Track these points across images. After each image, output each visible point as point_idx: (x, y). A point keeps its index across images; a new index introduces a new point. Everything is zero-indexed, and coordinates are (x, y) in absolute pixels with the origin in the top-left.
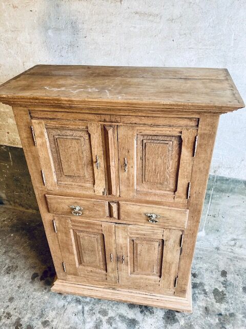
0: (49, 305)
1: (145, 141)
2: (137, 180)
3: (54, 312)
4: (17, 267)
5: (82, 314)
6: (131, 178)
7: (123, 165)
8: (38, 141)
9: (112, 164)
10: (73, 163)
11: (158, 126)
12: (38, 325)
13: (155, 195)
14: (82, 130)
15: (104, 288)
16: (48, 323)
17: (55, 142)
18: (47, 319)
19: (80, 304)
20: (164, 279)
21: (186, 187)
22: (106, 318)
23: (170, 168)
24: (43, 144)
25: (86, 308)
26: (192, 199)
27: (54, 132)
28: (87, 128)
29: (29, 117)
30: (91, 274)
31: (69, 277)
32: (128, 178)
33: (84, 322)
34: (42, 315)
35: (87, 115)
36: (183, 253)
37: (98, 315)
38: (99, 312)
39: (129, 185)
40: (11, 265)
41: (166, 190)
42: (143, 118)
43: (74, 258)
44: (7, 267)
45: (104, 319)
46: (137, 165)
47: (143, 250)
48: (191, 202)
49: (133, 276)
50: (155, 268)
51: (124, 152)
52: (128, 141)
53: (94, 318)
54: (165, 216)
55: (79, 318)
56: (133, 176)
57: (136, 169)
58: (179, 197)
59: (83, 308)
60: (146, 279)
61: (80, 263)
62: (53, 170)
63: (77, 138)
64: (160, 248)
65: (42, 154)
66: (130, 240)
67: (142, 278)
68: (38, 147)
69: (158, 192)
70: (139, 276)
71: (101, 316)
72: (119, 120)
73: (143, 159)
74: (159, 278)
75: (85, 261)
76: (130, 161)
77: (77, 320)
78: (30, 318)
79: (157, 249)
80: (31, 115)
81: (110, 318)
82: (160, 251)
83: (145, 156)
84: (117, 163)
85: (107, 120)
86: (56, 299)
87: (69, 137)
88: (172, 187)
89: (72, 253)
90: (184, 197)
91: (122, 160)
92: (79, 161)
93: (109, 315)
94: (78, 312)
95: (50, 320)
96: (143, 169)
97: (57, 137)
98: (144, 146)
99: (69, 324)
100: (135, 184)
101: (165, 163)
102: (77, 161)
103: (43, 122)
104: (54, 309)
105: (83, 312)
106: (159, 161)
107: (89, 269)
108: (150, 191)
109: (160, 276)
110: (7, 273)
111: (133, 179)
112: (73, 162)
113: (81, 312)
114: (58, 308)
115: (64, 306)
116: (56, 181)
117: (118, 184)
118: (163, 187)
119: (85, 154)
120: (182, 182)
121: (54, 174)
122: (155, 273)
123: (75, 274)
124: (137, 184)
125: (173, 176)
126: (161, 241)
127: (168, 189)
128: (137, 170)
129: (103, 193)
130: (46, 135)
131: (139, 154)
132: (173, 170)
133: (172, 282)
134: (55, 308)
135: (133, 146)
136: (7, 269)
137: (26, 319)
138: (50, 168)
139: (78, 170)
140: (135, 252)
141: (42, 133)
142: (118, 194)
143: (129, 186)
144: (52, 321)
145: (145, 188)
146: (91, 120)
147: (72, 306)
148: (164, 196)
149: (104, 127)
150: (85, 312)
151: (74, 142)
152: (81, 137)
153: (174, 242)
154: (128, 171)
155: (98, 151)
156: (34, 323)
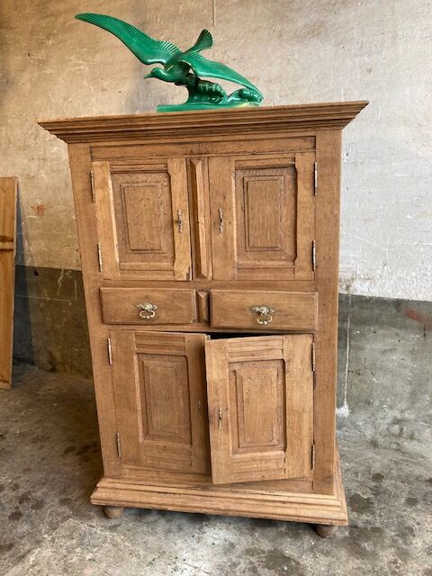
1: (246, 179)
2: (238, 246)
6: (229, 244)
7: (217, 221)
8: (98, 194)
9: (201, 219)
10: (144, 227)
11: (262, 153)
13: (265, 269)
14: (159, 171)
15: (186, 488)
17: (121, 194)
20: (292, 454)
21: (309, 249)
23: (284, 220)
24: (105, 200)
26: (320, 270)
27: (121, 179)
28: (167, 165)
29: (89, 158)
30: (164, 455)
32: (225, 244)
35: (167, 147)
36: (318, 385)
39: (227, 257)
41: (281, 260)
42: (242, 143)
43: (136, 421)
46: (237, 219)
47: (253, 390)
48: (319, 276)
49: (237, 456)
50: (275, 429)
51: (219, 199)
52: (223, 180)
54: (282, 308)
56: (232, 239)
57: (235, 227)
58: (302, 269)
60: (261, 460)
61: (147, 433)
62: (116, 242)
63: (153, 184)
64: (280, 382)
65: (100, 216)
66: (230, 371)
67: (253, 460)
68: (97, 203)
69: (270, 263)
70: (248, 455)
72: (210, 149)
73: (245, 209)
74: (283, 452)
75: (155, 425)
76: (227, 214)
79: (275, 385)
80: (93, 154)
82: (281, 388)
83: (248, 203)
84: (207, 218)
85: (195, 151)
87: (140, 185)
88: (289, 251)
89: (134, 409)
90: (309, 268)
91: (215, 212)
92: (154, 222)
96: (245, 226)
97: (124, 185)
98: (245, 186)
100: (235, 253)
101: (277, 212)
102: (151, 222)
103: (108, 163)
106: (268, 209)
107: (161, 443)
108: (257, 263)
109: (285, 449)
111: (232, 244)
112: (145, 225)
116: (118, 261)
117: (210, 257)
118: (276, 255)
119: (162, 210)
120: (303, 241)
121: (116, 249)
122: (275, 442)
123: (136, 461)
124: (238, 254)
125: (290, 233)
126: (279, 365)
127: (283, 258)
128: (237, 229)
129: (188, 275)
130: (110, 182)
131: (239, 202)
132: (289, 222)
133: (307, 458)
135: (230, 187)
138: (112, 238)
139: (152, 237)
140: (239, 397)
141: (104, 182)
142: (211, 274)
143: (227, 258)
145: (250, 261)
146: (175, 153)
148: (278, 269)
149: (191, 162)
151: (148, 191)
152: (159, 182)
153: (302, 362)
154: (225, 231)
155: (181, 203)
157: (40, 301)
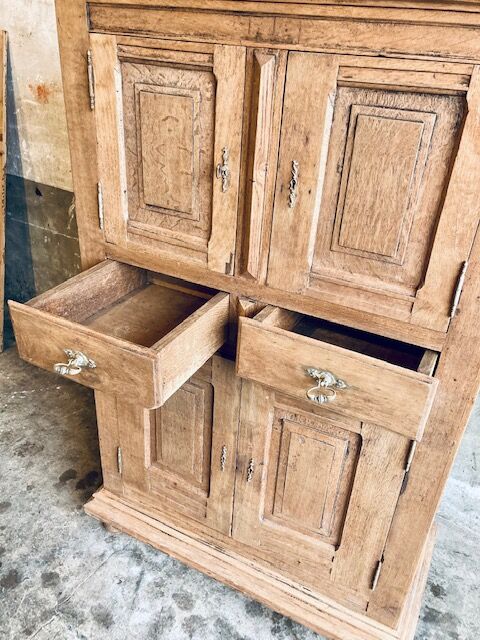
0: (72, 543)
1: (356, 110)
2: (318, 238)
3: (78, 562)
4: (42, 448)
5: (134, 586)
6: (302, 229)
7: (287, 185)
8: (100, 96)
9: (259, 175)
10: (167, 169)
11: (400, 55)
12: (34, 576)
13: (359, 290)
14: (198, 68)
15: (197, 540)
16: (55, 580)
17: (135, 102)
18: (57, 570)
19: (139, 564)
20: (345, 557)
21: (451, 274)
22: (187, 614)
23: (415, 207)
24: (109, 108)
25: (149, 578)
26: (463, 318)
27: (140, 73)
28: (212, 60)
29: (86, 27)
30: (173, 492)
31: (128, 489)
32: (294, 229)
33: (133, 607)
34: (49, 559)
35: (215, 17)
36: (409, 489)
37: (170, 602)
38: (174, 596)
39: (295, 253)
40: (32, 441)
41: (392, 281)
42: (362, 27)
43: (142, 442)
44: (23, 442)
45: (181, 615)
46: (324, 189)
47: (304, 455)
48: (460, 328)
49: (268, 523)
50: (327, 516)
51: (296, 142)
52: (310, 106)
53: (159, 604)
55: (126, 592)
56: (309, 223)
57: (318, 201)
58: (427, 307)
59: (142, 574)
60: (299, 543)
61: (154, 459)
62: (124, 186)
63: (185, 92)
64: (349, 462)
65: (103, 136)
66: (275, 418)
67: (289, 538)
68: (98, 114)
69: (369, 282)
70: (284, 529)
71: (175, 606)
72: (294, 33)
73: (344, 168)
74: (333, 548)
75: (165, 455)
76: (307, 174)
77: (119, 595)
78: (24, 557)
79: (340, 463)
80: (95, 18)
81: (194, 618)
82: (348, 470)
83: (351, 159)
84: (271, 175)
85: (265, 33)
86: (92, 536)
87: (166, 90)
88: (412, 269)
89: (140, 427)
90: (443, 308)
91: (286, 167)
92: (182, 164)
93: (195, 612)
94: (128, 580)
95: (62, 575)
96: (339, 202)
97: (141, 87)
98: (352, 125)
99: (98, 598)
100: (311, 249)
101: (405, 189)
102: (178, 162)
103: (114, 39)
104: (80, 554)
105: (138, 583)
106: (389, 180)
107: (173, 478)
108: (347, 276)
109: (337, 546)
110: (20, 454)
111: (307, 231)
112: (168, 166)
113: (134, 582)
114: (90, 555)
115: (103, 555)
116: (126, 217)
117: (267, 246)
118: (386, 270)
119: (197, 144)
120: (444, 259)
121: (124, 198)
122: (324, 531)
123: (140, 485)
124: (316, 253)
125: (421, 234)
126: (353, 440)
127: (398, 278)
128: (322, 206)
129: (228, 266)
130: (118, 77)
131: (334, 151)
132: (424, 214)
133: (367, 573)
134: (82, 554)
135: (321, 121)
136: (22, 446)
137: (15, 556)
138: (117, 178)
139: (177, 189)
140: (283, 456)
141: (109, 75)
142: (263, 275)
143: (293, 255)
144: (66, 579)
145: (334, 268)
146: (225, 35)
147: (120, 562)
148: (382, 296)
149: (254, 56)
150: (143, 585)
151: (177, 102)
152: (195, 89)
153: (390, 451)
154: (298, 204)
155: (229, 136)
156: (26, 571)
157: (45, 233)
